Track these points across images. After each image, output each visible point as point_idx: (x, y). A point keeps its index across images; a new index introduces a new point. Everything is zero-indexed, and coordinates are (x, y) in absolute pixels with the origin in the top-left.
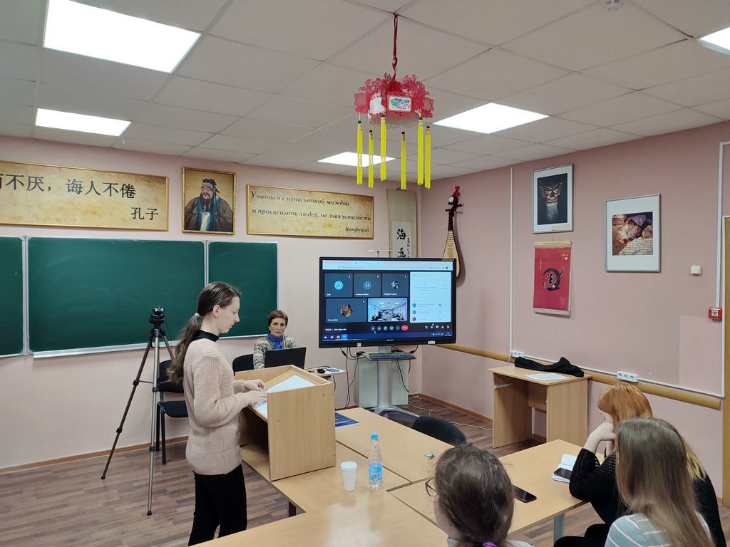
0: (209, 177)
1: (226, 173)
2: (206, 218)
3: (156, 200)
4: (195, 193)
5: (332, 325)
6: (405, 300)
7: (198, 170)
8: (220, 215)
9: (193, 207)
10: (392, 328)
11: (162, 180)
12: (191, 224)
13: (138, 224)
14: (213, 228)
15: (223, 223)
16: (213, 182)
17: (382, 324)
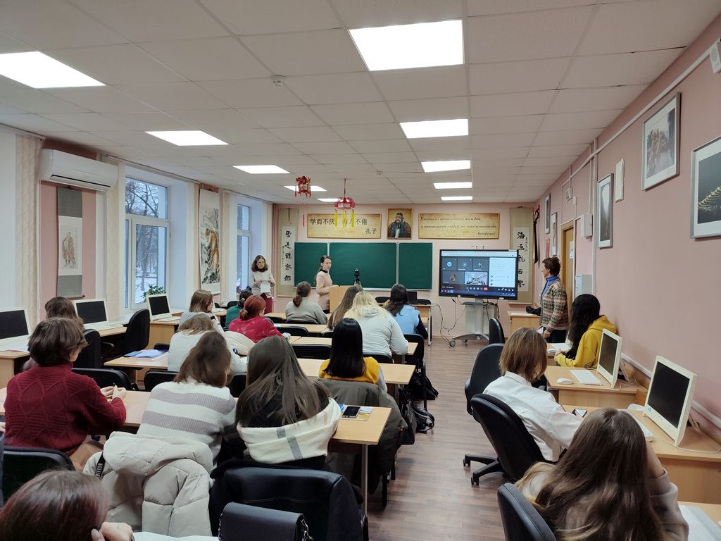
0: (399, 212)
1: (408, 209)
2: (398, 231)
3: (376, 225)
4: (393, 220)
5: (446, 285)
6: (486, 274)
7: (394, 209)
8: (404, 230)
9: (392, 227)
10: (478, 289)
11: (379, 215)
12: (391, 234)
13: (368, 236)
14: (401, 236)
15: (406, 233)
16: (401, 214)
17: (473, 286)
